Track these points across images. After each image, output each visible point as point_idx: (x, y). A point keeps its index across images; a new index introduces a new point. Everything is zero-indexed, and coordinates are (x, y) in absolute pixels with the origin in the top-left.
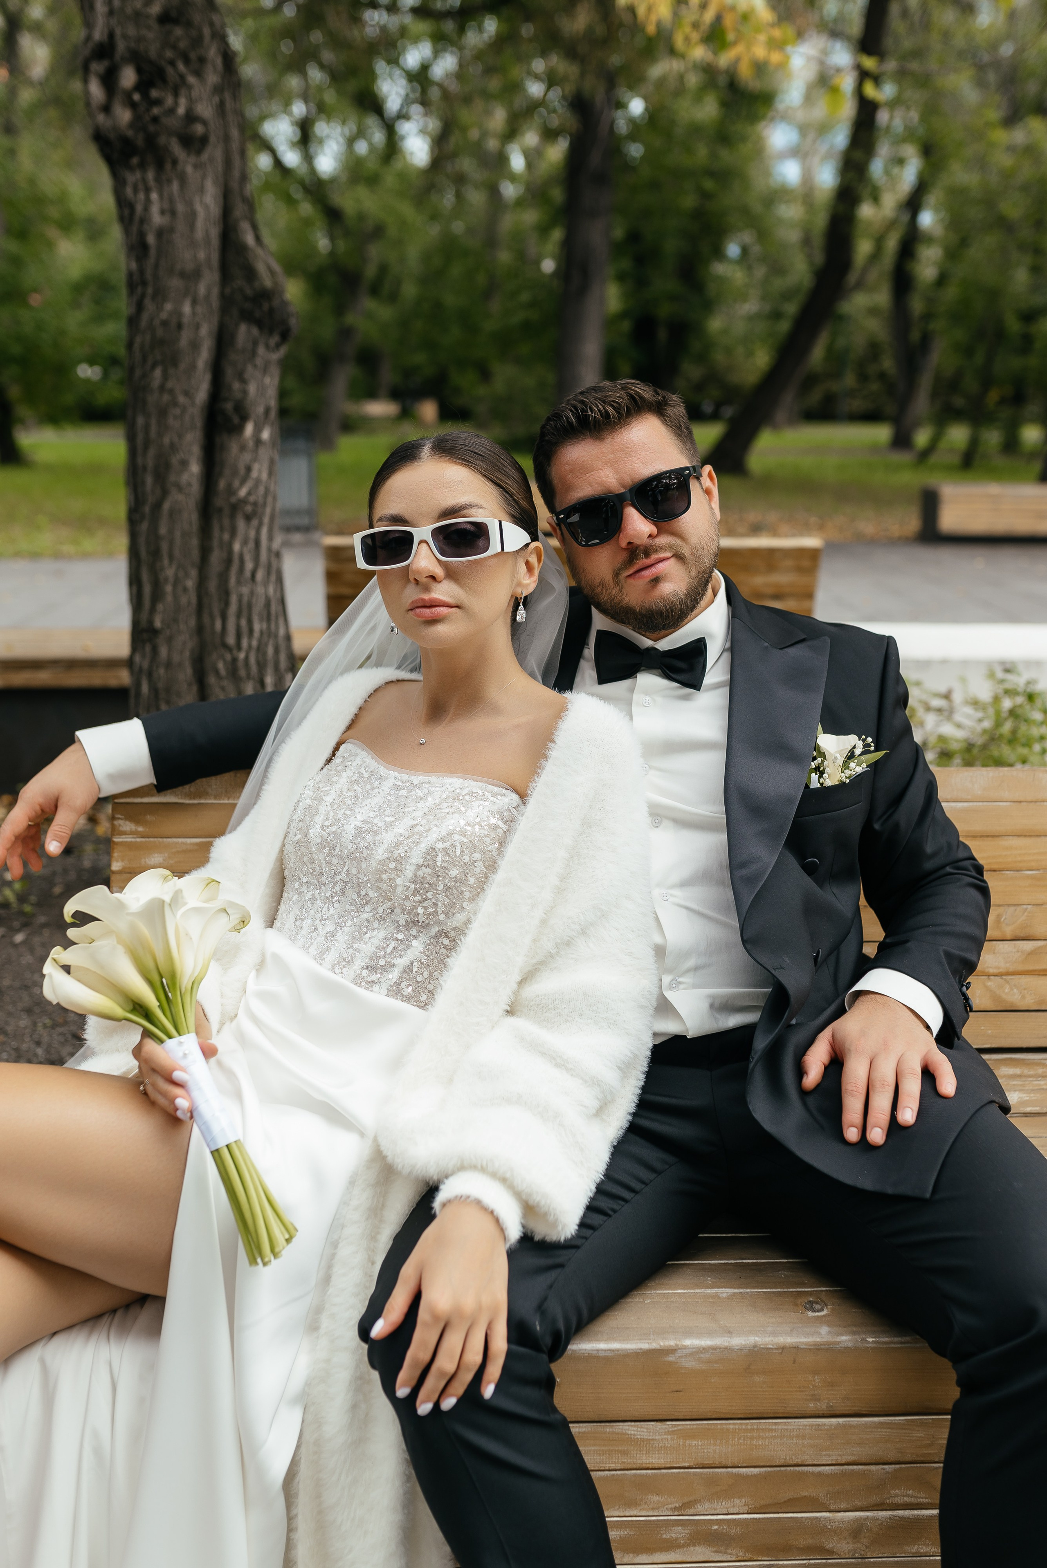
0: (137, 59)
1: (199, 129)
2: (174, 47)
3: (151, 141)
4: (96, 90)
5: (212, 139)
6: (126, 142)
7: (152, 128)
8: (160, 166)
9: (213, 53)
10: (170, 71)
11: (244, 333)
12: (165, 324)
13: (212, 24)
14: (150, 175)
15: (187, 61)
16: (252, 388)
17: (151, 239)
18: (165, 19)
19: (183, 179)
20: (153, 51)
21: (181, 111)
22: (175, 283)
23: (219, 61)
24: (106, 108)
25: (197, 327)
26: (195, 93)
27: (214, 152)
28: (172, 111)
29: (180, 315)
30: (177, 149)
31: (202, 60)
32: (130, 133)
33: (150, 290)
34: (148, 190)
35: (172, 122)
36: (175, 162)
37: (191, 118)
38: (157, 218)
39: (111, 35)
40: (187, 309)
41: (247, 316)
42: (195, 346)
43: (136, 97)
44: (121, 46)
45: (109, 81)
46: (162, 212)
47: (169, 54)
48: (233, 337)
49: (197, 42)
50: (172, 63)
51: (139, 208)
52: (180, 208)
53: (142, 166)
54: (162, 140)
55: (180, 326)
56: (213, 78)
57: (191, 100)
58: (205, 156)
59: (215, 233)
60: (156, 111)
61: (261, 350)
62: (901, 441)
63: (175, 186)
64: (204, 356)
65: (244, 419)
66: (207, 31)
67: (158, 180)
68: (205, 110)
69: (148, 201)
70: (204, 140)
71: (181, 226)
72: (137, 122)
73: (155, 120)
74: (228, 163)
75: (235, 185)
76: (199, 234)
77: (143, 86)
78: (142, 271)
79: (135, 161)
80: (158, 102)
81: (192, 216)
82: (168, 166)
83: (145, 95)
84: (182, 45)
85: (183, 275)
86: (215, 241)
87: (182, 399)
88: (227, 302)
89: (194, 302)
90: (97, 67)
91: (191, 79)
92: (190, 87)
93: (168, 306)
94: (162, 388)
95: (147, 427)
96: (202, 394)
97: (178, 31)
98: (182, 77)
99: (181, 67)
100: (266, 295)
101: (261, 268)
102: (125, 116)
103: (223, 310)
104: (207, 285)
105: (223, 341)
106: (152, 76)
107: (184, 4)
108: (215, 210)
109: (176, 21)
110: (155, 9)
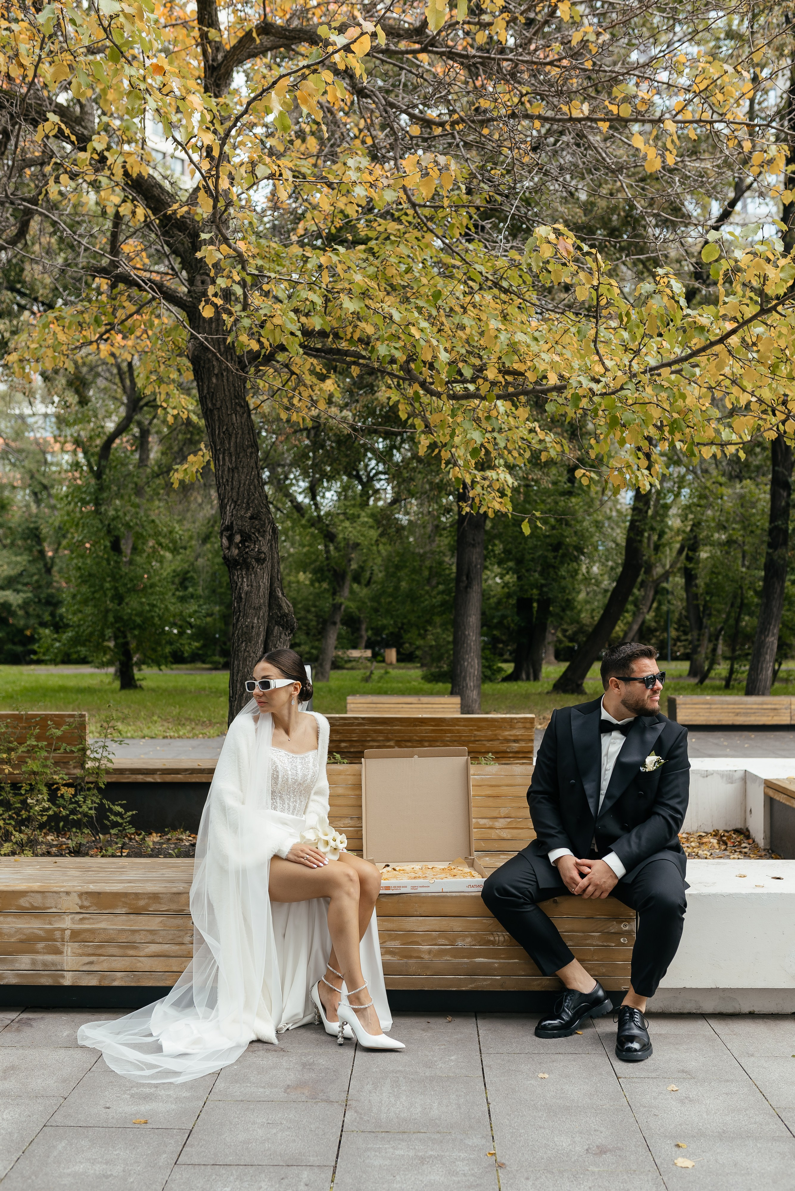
0: (241, 532)
1: (263, 556)
2: (255, 528)
3: (245, 560)
4: (225, 541)
5: (267, 559)
6: (236, 560)
7: (245, 556)
8: (248, 569)
9: (269, 528)
10: (253, 536)
11: (276, 629)
12: (247, 626)
13: (268, 519)
14: (244, 572)
15: (259, 532)
17: (244, 596)
18: (252, 518)
19: (256, 574)
20: (247, 529)
21: (256, 549)
22: (252, 611)
23: (271, 532)
24: (229, 548)
25: (259, 628)
26: (262, 543)
27: (268, 564)
28: (253, 550)
29: (253, 623)
30: (254, 562)
31: (265, 531)
32: (237, 558)
33: (242, 614)
34: (243, 578)
35: (253, 554)
36: (253, 568)
37: (260, 552)
39: (232, 523)
40: (256, 621)
41: (278, 623)
42: (258, 635)
43: (240, 545)
44: (235, 528)
45: (230, 539)
46: (248, 586)
47: (253, 530)
48: (273, 631)
49: (263, 525)
50: (254, 533)
51: (239, 584)
52: (255, 584)
53: (241, 569)
54: (249, 560)
55: (253, 627)
56: (268, 537)
57: (260, 545)
58: (264, 565)
59: (267, 593)
60: (247, 550)
61: (283, 636)
63: (253, 576)
64: (262, 637)
66: (267, 522)
67: (246, 574)
68: (265, 549)
69: (242, 582)
70: (264, 560)
71: (254, 591)
72: (240, 554)
73: (247, 553)
74: (273, 567)
75: (275, 575)
76: (261, 593)
77: (242, 541)
78: (239, 607)
79: (239, 567)
80: (248, 547)
81: (259, 587)
82: (251, 569)
83: (244, 545)
84: (258, 527)
85: (254, 608)
86: (267, 596)
88: (270, 618)
89: (259, 618)
90: (226, 534)
91: (260, 538)
92: (260, 541)
93: (248, 620)
95: (239, 665)
97: (256, 522)
98: (257, 538)
99: (257, 534)
100: (285, 615)
101: (284, 605)
102: (236, 552)
103: (269, 621)
104: (264, 612)
105: (269, 633)
106: (246, 538)
107: (259, 512)
108: (267, 584)
109: (256, 519)
110: (248, 515)
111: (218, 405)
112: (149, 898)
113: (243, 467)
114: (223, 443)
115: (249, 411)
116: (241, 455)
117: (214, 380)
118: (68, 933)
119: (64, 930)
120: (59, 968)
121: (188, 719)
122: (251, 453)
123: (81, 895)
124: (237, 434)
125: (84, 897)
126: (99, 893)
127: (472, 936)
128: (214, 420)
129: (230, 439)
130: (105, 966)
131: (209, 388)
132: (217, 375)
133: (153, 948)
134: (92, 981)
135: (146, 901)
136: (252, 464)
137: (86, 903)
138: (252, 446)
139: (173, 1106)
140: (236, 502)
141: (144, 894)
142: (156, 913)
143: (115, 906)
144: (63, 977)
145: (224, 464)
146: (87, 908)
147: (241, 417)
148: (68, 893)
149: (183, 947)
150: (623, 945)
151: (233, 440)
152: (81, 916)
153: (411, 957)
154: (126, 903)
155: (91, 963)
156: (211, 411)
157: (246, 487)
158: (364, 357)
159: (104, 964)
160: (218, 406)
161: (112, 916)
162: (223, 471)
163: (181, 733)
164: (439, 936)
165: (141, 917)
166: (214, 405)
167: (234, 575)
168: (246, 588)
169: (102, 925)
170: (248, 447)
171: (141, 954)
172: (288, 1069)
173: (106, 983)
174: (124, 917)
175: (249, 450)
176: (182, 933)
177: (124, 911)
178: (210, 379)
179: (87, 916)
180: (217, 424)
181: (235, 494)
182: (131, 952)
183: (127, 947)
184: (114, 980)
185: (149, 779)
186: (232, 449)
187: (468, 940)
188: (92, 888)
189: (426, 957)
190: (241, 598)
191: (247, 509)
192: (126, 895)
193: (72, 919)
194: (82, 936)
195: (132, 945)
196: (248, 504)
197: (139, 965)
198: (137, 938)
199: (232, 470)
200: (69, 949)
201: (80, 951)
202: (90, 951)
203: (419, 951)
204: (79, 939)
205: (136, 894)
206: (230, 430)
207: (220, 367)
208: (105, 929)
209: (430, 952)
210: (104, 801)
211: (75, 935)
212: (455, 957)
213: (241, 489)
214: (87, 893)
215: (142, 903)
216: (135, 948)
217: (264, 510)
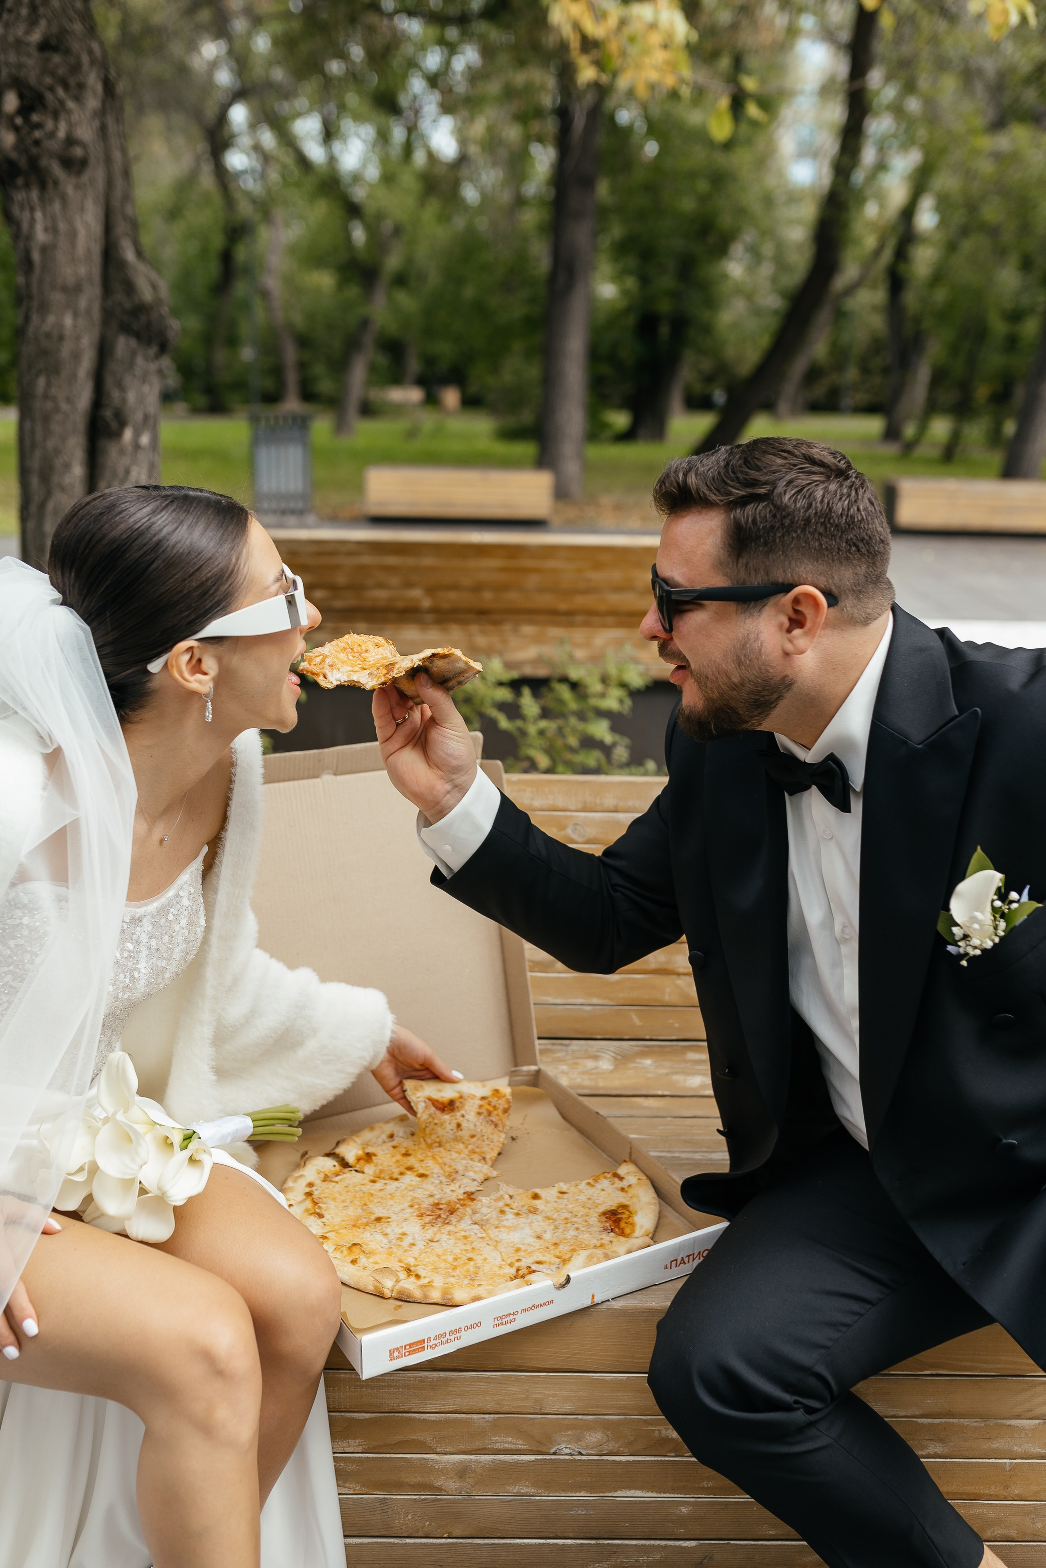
0: (19, 85)
1: (78, 152)
2: (53, 74)
3: (33, 162)
5: (92, 160)
6: (11, 163)
7: (34, 150)
8: (43, 187)
9: (93, 80)
10: (49, 97)
11: (122, 344)
12: (48, 335)
13: (90, 52)
14: (35, 194)
15: (66, 87)
16: (131, 396)
17: (36, 256)
18: (45, 46)
19: (64, 200)
20: (32, 77)
21: (62, 134)
23: (99, 88)
25: (78, 338)
26: (75, 117)
27: (97, 173)
28: (52, 135)
29: (62, 327)
30: (57, 170)
31: (81, 86)
32: (14, 155)
33: (35, 303)
34: (32, 209)
35: (54, 145)
36: (56, 183)
37: (71, 141)
38: (41, 236)
40: (68, 321)
41: (126, 329)
42: (76, 355)
43: (19, 121)
44: (4, 73)
46: (46, 230)
47: (48, 80)
48: (113, 348)
49: (76, 68)
50: (52, 89)
51: (25, 226)
52: (62, 226)
53: (27, 186)
54: (44, 162)
55: (61, 338)
56: (93, 102)
57: (70, 124)
58: (85, 178)
59: (97, 249)
60: (37, 134)
61: (139, 361)
63: (57, 206)
64: (86, 365)
65: (123, 425)
66: (85, 59)
67: (42, 199)
68: (86, 132)
69: (33, 221)
70: (84, 162)
71: (63, 244)
72: (20, 145)
73: (37, 143)
74: (110, 183)
75: (116, 205)
76: (80, 250)
77: (25, 110)
78: (28, 285)
79: (20, 181)
80: (39, 126)
81: (73, 235)
82: (50, 185)
83: (27, 120)
84: (61, 71)
85: (64, 289)
86: (97, 258)
87: (64, 406)
88: (107, 315)
89: (76, 315)
91: (71, 104)
92: (69, 112)
93: (51, 319)
94: (46, 396)
96: (84, 401)
97: (56, 59)
98: (62, 103)
99: (60, 92)
100: (146, 309)
101: (142, 282)
102: (8, 139)
103: (103, 322)
104: (89, 299)
105: (103, 353)
106: (32, 101)
107: (64, 31)
108: (96, 229)
109: (55, 49)
110: (36, 37)
127: (607, 1426)
153: (399, 1486)
164: (495, 1427)
187: (595, 1437)
189: (452, 1485)
190: (30, 262)
191: (33, 22)
203: (427, 1468)
209: (462, 1472)
212: (548, 1485)
217: (78, 27)
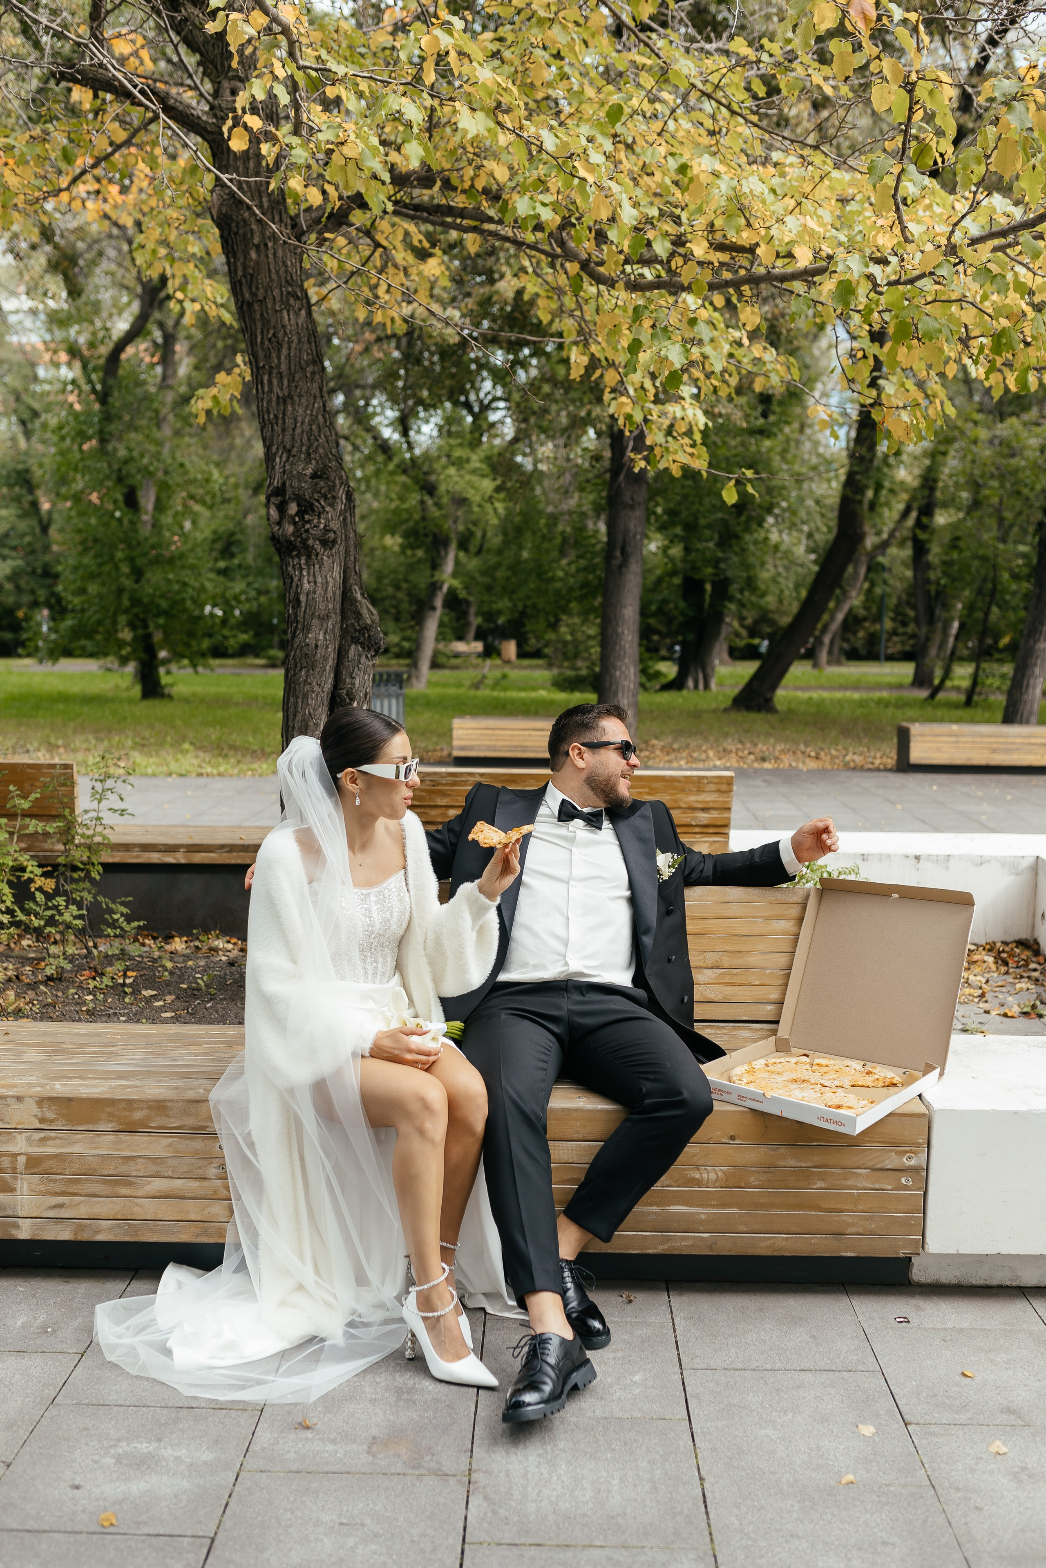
0: (298, 498)
1: (332, 535)
2: (319, 492)
3: (304, 542)
4: (274, 512)
5: (338, 540)
6: (290, 542)
7: (305, 536)
8: (309, 557)
9: (341, 494)
10: (316, 505)
11: (353, 651)
13: (341, 478)
14: (303, 561)
15: (326, 498)
16: (357, 682)
17: (303, 598)
18: (314, 476)
19: (321, 564)
20: (307, 494)
21: (322, 526)
22: (315, 622)
23: (344, 498)
24: (279, 523)
25: (327, 647)
26: (330, 516)
27: (340, 548)
28: (317, 526)
29: (317, 640)
30: (318, 546)
31: (334, 498)
32: (292, 538)
33: (301, 626)
34: (301, 570)
35: (316, 532)
36: (317, 554)
37: (327, 530)
39: (284, 484)
40: (321, 637)
41: (355, 641)
42: (325, 658)
43: (297, 519)
44: (289, 492)
45: (282, 508)
46: (309, 582)
47: (316, 496)
48: (347, 652)
49: (332, 488)
50: (318, 500)
51: (296, 579)
52: (319, 580)
53: (298, 556)
54: (311, 542)
55: (316, 646)
56: (340, 506)
57: (327, 519)
58: (334, 550)
59: (339, 593)
60: (307, 526)
61: (363, 660)
62: (921, 680)
63: (317, 567)
64: (331, 663)
65: (352, 700)
66: (337, 482)
67: (307, 563)
68: (335, 525)
69: (301, 577)
70: (334, 542)
71: (319, 591)
72: (296, 532)
73: (307, 531)
74: (347, 552)
75: (351, 566)
76: (330, 594)
77: (301, 513)
78: (297, 615)
79: (295, 553)
80: (309, 522)
81: (326, 584)
82: (313, 556)
83: (302, 518)
84: (324, 490)
85: (319, 617)
86: (339, 598)
87: (316, 688)
88: (344, 632)
89: (326, 633)
90: (276, 500)
91: (328, 508)
92: (327, 513)
93: (310, 635)
94: (305, 682)
96: (328, 685)
97: (322, 483)
98: (323, 508)
99: (323, 502)
100: (366, 628)
101: (364, 612)
102: (290, 529)
103: (342, 637)
104: (333, 623)
105: (341, 654)
106: (306, 508)
107: (326, 466)
108: (339, 580)
109: (321, 477)
110: (309, 471)
111: (261, 294)
112: (150, 1108)
113: (300, 396)
114: (268, 357)
115: (309, 306)
116: (297, 376)
117: (253, 255)
118: (22, 1160)
119: (14, 1156)
120: (10, 1213)
121: (232, 747)
122: (313, 373)
123: (41, 1101)
124: (290, 343)
125: (46, 1105)
126: (70, 1100)
128: (253, 320)
129: (279, 351)
130: (82, 1211)
131: (245, 268)
132: (257, 247)
133: (158, 1185)
134: (64, 1234)
135: (145, 1112)
136: (315, 390)
137: (49, 1115)
138: (314, 362)
139: (185, 1484)
140: (289, 451)
141: (141, 1101)
142: (163, 1131)
143: (96, 1120)
144: (17, 1226)
145: (271, 391)
146: (51, 1121)
147: (297, 314)
148: (19, 1099)
149: (206, 1183)
150: (906, 1188)
151: (284, 352)
152: (42, 1134)
154: (113, 1115)
155: (61, 1206)
156: (250, 305)
157: (306, 427)
158: (490, 220)
159: (81, 1208)
160: (260, 297)
161: (91, 1135)
162: (269, 402)
163: (222, 769)
165: (137, 1138)
166: (254, 295)
167: (287, 564)
168: (306, 586)
169: (77, 1149)
170: (308, 363)
171: (140, 1193)
172: (373, 1401)
173: (84, 1237)
174: (111, 1137)
175: (310, 369)
176: (202, 1163)
177: (110, 1126)
178: (246, 254)
179: (52, 1134)
180: (259, 326)
181: (288, 438)
182: (123, 1191)
183: (117, 1183)
184: (98, 1232)
185: (169, 859)
186: (284, 367)
188: (59, 1088)
190: (298, 601)
191: (308, 462)
192: (112, 1102)
193: (28, 1139)
194: (46, 1165)
195: (125, 1180)
196: (309, 454)
197: (136, 1209)
198: (132, 1169)
199: (283, 401)
200: (25, 1184)
201: (42, 1188)
202: (58, 1188)
204: (40, 1169)
205: (129, 1102)
206: (280, 335)
207: (262, 233)
208: (81, 1155)
210: (100, 898)
211: (34, 1164)
213: (298, 431)
214: (50, 1099)
215: (138, 1115)
216: (130, 1184)
217: (334, 464)
